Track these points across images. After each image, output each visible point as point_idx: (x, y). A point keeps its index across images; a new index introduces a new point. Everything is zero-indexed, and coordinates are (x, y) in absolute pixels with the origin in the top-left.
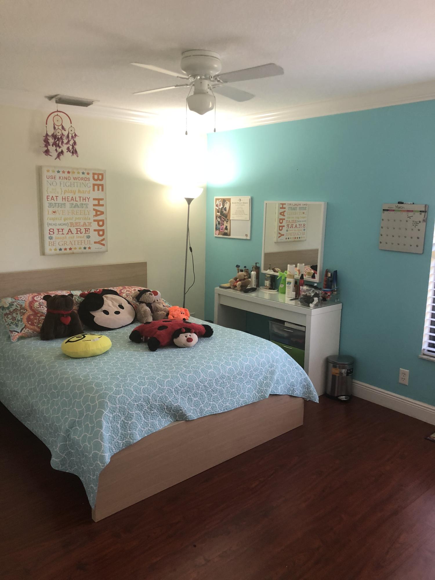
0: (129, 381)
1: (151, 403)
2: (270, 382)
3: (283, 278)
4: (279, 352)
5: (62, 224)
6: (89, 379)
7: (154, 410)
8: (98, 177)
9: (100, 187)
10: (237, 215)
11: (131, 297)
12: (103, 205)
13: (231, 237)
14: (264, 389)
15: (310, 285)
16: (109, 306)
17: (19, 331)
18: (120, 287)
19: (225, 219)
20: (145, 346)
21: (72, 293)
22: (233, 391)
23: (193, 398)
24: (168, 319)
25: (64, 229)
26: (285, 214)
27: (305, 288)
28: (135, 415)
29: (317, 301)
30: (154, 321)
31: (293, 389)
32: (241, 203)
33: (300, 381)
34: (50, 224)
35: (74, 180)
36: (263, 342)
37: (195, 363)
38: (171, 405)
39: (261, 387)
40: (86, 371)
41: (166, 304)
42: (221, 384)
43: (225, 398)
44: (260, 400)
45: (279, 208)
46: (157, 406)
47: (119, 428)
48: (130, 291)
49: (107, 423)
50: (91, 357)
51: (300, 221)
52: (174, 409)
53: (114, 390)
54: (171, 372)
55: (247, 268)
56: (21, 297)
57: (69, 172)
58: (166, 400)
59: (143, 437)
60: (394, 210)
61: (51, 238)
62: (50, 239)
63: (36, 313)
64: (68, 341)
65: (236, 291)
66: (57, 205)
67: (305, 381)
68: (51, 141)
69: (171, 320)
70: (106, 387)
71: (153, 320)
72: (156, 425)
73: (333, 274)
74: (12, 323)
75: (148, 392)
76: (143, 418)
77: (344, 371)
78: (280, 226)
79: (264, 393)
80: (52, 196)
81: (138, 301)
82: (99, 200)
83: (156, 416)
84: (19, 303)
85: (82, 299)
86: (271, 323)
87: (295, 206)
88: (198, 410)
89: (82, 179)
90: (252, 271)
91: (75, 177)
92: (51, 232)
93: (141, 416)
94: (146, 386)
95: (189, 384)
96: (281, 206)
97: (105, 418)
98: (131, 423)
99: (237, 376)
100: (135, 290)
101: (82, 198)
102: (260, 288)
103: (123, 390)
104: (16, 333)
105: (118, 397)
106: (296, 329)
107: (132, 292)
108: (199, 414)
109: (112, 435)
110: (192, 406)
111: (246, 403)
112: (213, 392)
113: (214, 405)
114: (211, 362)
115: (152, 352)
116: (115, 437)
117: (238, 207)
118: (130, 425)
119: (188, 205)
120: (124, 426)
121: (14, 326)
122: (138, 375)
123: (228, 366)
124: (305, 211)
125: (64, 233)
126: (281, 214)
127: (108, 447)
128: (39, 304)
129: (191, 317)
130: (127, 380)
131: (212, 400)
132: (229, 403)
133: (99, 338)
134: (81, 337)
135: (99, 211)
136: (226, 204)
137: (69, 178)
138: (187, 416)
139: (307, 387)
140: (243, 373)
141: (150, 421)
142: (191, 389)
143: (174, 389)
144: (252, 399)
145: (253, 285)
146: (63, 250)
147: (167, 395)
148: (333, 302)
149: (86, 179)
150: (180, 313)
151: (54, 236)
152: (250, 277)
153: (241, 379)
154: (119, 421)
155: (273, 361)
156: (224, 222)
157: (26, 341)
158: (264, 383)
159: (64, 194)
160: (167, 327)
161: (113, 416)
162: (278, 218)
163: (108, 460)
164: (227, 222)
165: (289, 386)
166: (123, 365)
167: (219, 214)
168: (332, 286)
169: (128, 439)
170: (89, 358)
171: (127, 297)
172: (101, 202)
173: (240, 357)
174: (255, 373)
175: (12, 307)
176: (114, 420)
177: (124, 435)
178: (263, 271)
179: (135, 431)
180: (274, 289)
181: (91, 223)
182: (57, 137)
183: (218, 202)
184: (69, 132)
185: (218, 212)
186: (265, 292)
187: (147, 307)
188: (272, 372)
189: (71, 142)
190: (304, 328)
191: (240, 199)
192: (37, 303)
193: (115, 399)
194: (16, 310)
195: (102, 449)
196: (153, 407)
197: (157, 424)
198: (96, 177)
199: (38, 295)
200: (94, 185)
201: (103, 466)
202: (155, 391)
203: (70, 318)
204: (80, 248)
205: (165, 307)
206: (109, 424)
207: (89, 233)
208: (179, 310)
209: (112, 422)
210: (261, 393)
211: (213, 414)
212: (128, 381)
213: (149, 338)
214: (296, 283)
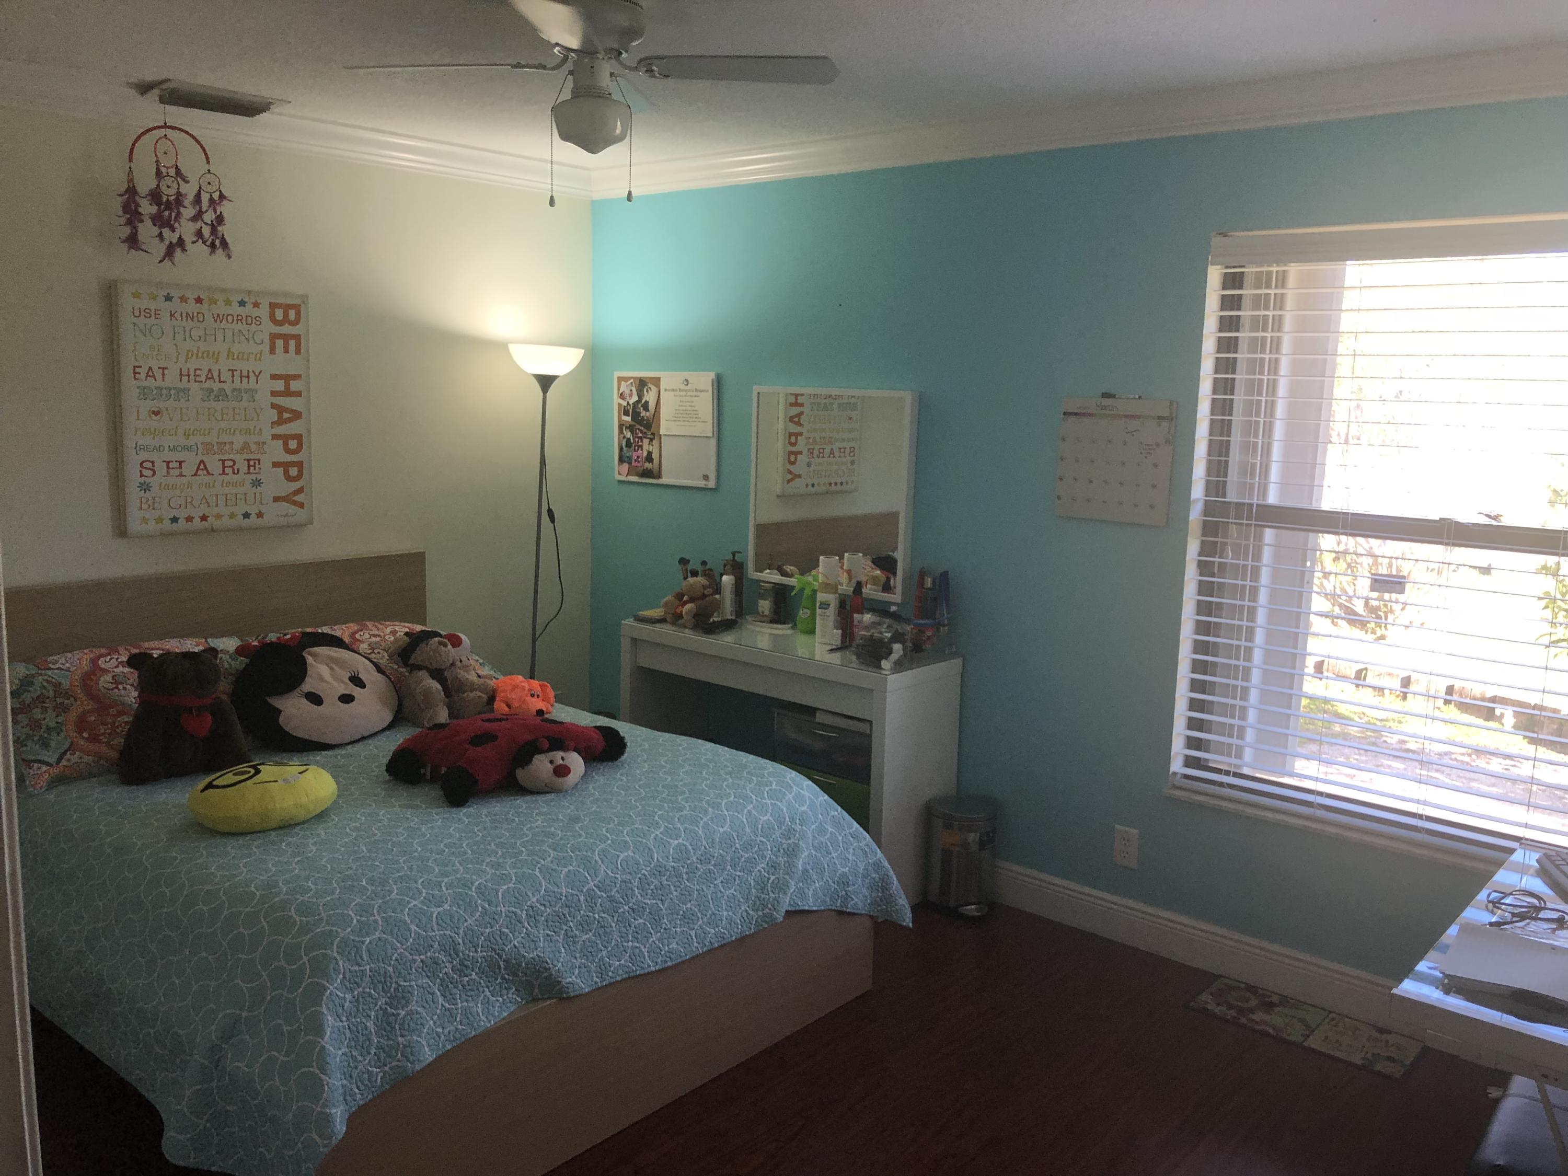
0: (397, 894)
1: (461, 954)
2: (785, 876)
3: (807, 592)
4: (807, 794)
5: (179, 449)
6: (278, 894)
7: (471, 975)
8: (286, 315)
9: (292, 343)
10: (679, 423)
11: (386, 655)
12: (299, 394)
13: (664, 480)
14: (771, 899)
15: (881, 610)
16: (321, 679)
17: (52, 760)
18: (352, 625)
19: (645, 433)
20: (436, 792)
21: (212, 645)
22: (687, 909)
23: (577, 933)
24: (493, 711)
25: (184, 461)
26: (803, 419)
27: (868, 618)
28: (416, 992)
29: (901, 653)
30: (454, 721)
31: (847, 894)
32: (690, 391)
33: (864, 870)
34: (146, 448)
35: (216, 321)
36: (765, 768)
37: (580, 835)
38: (517, 956)
39: (763, 893)
40: (267, 870)
41: (486, 671)
42: (655, 891)
43: (665, 929)
44: (761, 928)
45: (788, 404)
46: (478, 962)
47: (373, 1031)
48: (379, 636)
49: (338, 1020)
50: (281, 828)
51: (843, 440)
52: (528, 968)
53: (355, 921)
54: (514, 866)
55: (708, 567)
56: (56, 662)
57: (199, 300)
58: (504, 944)
59: (440, 1053)
60: (1091, 415)
61: (145, 487)
62: (143, 491)
63: (103, 704)
64: (210, 786)
65: (681, 630)
66: (164, 392)
67: (876, 869)
68: (147, 208)
69: (505, 717)
70: (329, 916)
71: (450, 715)
72: (478, 1015)
73: (937, 581)
74: (28, 737)
75: (453, 923)
76: (441, 999)
77: (972, 837)
78: (790, 453)
79: (770, 909)
80: (150, 368)
81: (406, 664)
82: (287, 378)
83: (478, 989)
84: (50, 679)
85: (241, 662)
86: (778, 714)
87: (827, 401)
88: (593, 967)
89: (239, 319)
90: (722, 575)
91: (218, 315)
92: (146, 468)
93: (433, 994)
94: (446, 907)
95: (566, 896)
96: (792, 400)
97: (331, 1005)
98: (405, 1016)
99: (697, 867)
100: (394, 633)
101: (237, 374)
102: (743, 621)
103: (380, 922)
104: (44, 768)
105: (367, 943)
106: (844, 730)
107: (387, 637)
108: (597, 977)
109: (351, 1052)
110: (578, 955)
111: (724, 938)
112: (634, 912)
113: (638, 950)
114: (625, 832)
115: (454, 810)
116: (360, 1058)
117: (681, 401)
118: (404, 1021)
119: (541, 394)
120: (387, 1024)
121: (37, 746)
122: (421, 877)
123: (674, 839)
124: (853, 414)
125: (184, 474)
126: (791, 419)
127: (340, 1088)
128: (113, 679)
129: (556, 704)
130: (391, 892)
131: (630, 936)
132: (677, 943)
133: (300, 773)
134: (249, 772)
135: (287, 410)
136: (647, 391)
137: (201, 316)
138: (563, 987)
139: (882, 886)
140: (714, 857)
141: (460, 1005)
142: (572, 910)
143: (525, 912)
144: (740, 927)
145: (728, 610)
146: (182, 522)
147: (507, 931)
148: (939, 655)
149: (249, 319)
150: (527, 695)
151: (154, 482)
152: (718, 590)
153: (708, 875)
154: (370, 1009)
155: (792, 820)
156: (642, 441)
157: (74, 791)
158: (770, 881)
159: (186, 362)
160: (496, 737)
161: (354, 997)
162: (786, 430)
163: (340, 1127)
164: (651, 440)
165: (836, 886)
166: (374, 850)
167: (628, 419)
168: (938, 612)
169: (398, 1061)
170: (273, 833)
171: (371, 653)
172: (295, 386)
173: (706, 812)
174: (746, 856)
175: (29, 691)
176: (358, 1010)
177: (387, 1049)
178: (752, 573)
179: (419, 1036)
180: (784, 623)
181: (264, 443)
182: (165, 199)
183: (624, 387)
184: (200, 187)
185: (626, 413)
186: (758, 629)
187: (433, 679)
188: (791, 849)
189: (209, 217)
190: (868, 725)
191: (687, 381)
192: (109, 678)
193: (358, 950)
194: (41, 699)
195: (325, 1095)
196: (466, 966)
197: (481, 1014)
198: (279, 314)
199: (109, 654)
200: (274, 337)
201: (325, 1146)
202: (474, 919)
203: (209, 718)
204: (232, 516)
205: (482, 680)
206: (341, 1021)
207: (259, 473)
208: (523, 688)
209: (350, 1014)
210: (763, 910)
211: (636, 977)
212: (393, 896)
213: (444, 770)
214: (842, 604)
